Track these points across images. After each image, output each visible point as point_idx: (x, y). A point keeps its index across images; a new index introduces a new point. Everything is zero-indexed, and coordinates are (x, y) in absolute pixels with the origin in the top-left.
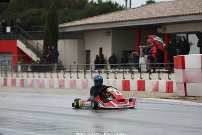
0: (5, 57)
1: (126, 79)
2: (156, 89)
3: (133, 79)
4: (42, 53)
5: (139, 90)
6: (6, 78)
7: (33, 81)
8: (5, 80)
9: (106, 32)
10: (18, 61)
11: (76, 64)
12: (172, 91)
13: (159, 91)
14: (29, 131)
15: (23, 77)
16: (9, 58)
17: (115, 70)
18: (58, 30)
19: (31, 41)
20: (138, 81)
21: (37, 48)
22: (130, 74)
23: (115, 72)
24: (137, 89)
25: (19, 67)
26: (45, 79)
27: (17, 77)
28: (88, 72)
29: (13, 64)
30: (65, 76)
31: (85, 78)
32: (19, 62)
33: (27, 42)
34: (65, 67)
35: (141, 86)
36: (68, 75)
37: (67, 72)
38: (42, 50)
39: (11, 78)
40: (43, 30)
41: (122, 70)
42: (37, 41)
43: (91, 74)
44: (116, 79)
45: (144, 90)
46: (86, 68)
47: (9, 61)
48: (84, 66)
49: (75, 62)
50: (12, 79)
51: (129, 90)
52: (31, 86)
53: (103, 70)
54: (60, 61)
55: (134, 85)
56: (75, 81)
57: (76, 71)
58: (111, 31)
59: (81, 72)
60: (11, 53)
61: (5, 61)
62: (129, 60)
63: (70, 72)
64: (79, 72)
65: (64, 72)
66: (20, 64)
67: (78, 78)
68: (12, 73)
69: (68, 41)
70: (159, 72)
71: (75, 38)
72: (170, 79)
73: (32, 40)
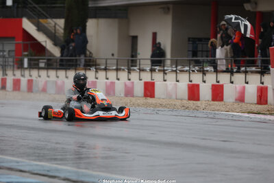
0: (3, 44)
1: (193, 83)
2: (241, 99)
3: (204, 82)
4: (62, 39)
5: (214, 99)
6: (5, 77)
7: (46, 83)
8: (4, 81)
9: (163, 8)
10: (25, 51)
11: (116, 57)
12: (266, 103)
13: (246, 101)
14: (40, 161)
15: (31, 76)
16: (10, 46)
17: (176, 67)
18: (88, 5)
19: (45, 20)
20: (213, 85)
21: (53, 31)
22: (201, 75)
23: (176, 71)
24: (210, 98)
25: (26, 61)
26: (66, 80)
27: (23, 76)
28: (134, 70)
29: (16, 55)
30: (98, 75)
31: (129, 80)
32: (26, 53)
33: (39, 22)
34: (98, 62)
35: (218, 93)
36: (102, 74)
37: (101, 69)
38: (62, 35)
39: (13, 77)
40: (64, 4)
41: (187, 68)
42: (54, 20)
43: (138, 74)
44: (178, 81)
45: (222, 99)
46: (130, 64)
47: (9, 51)
48: (128, 60)
49: (113, 55)
50: (14, 80)
51: (198, 99)
52: (44, 90)
53: (157, 68)
54: (90, 53)
55: (205, 91)
56: (113, 83)
57: (114, 68)
58: (171, 6)
59: (123, 70)
60: (12, 38)
61: (4, 51)
62: (199, 53)
63: (105, 69)
64: (120, 69)
65: (96, 69)
66: (27, 56)
67: (118, 79)
68: (13, 70)
69: (102, 21)
70: (246, 72)
71: (115, 17)
72: (263, 83)
73: (47, 18)
